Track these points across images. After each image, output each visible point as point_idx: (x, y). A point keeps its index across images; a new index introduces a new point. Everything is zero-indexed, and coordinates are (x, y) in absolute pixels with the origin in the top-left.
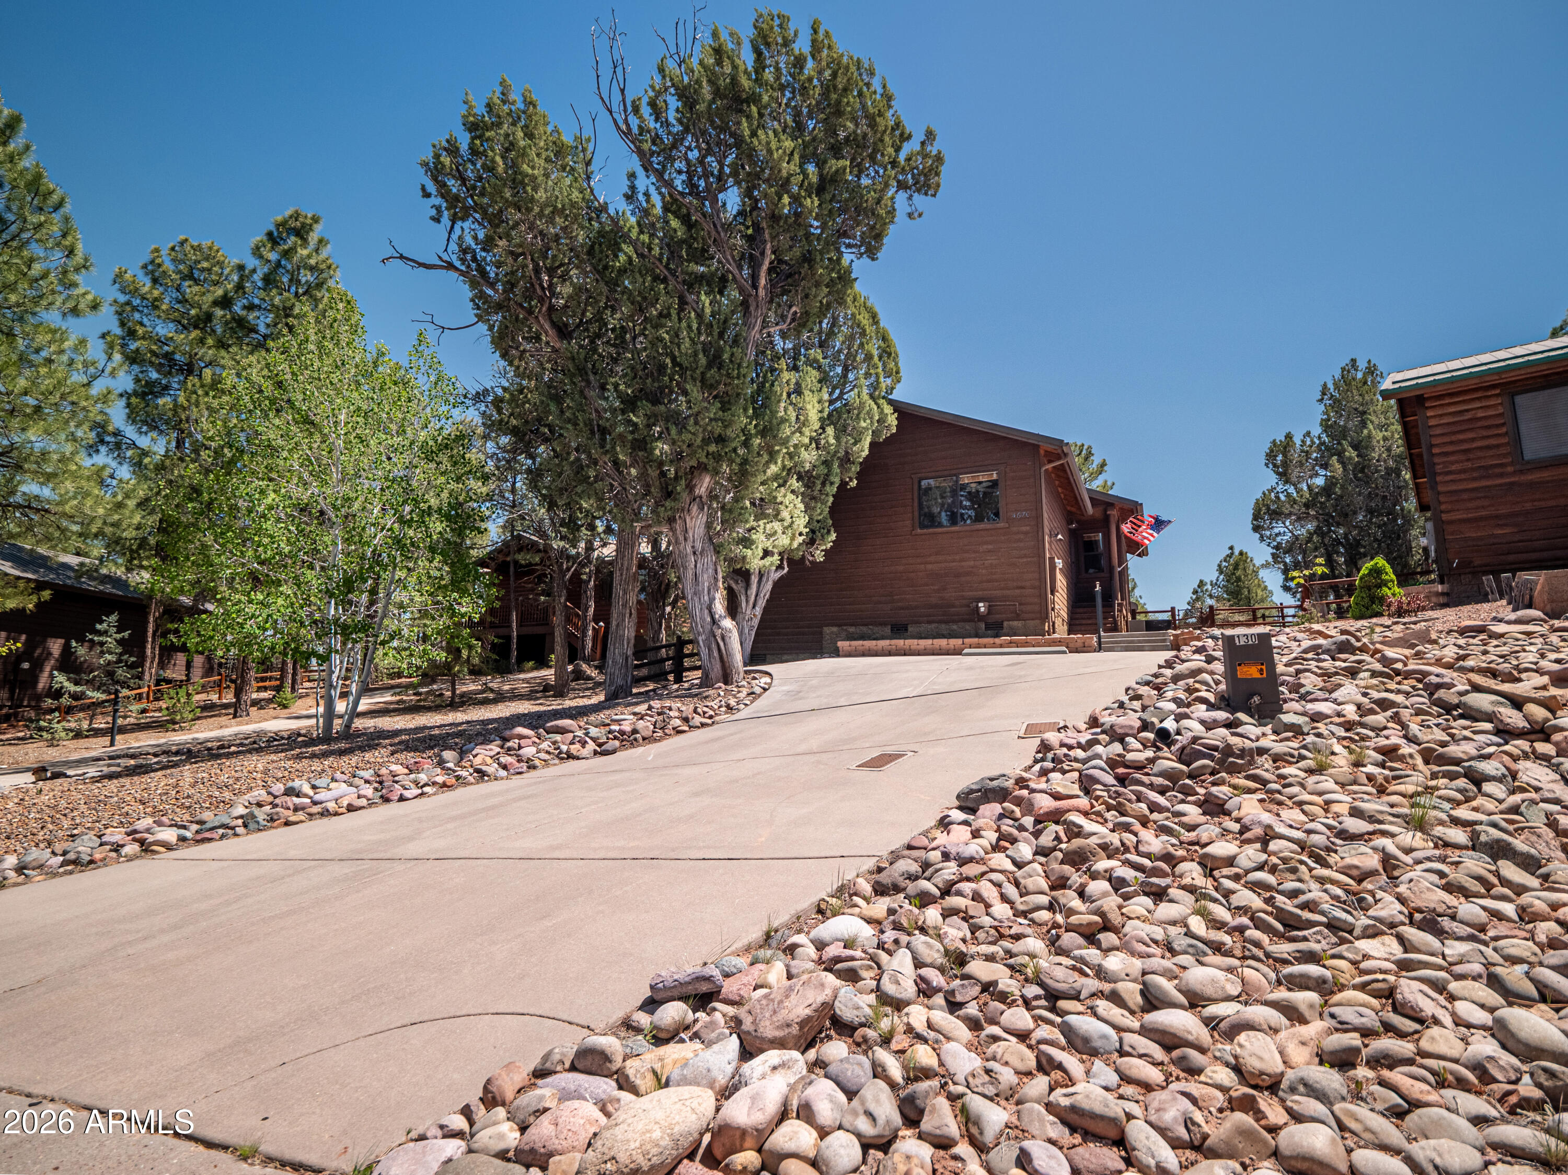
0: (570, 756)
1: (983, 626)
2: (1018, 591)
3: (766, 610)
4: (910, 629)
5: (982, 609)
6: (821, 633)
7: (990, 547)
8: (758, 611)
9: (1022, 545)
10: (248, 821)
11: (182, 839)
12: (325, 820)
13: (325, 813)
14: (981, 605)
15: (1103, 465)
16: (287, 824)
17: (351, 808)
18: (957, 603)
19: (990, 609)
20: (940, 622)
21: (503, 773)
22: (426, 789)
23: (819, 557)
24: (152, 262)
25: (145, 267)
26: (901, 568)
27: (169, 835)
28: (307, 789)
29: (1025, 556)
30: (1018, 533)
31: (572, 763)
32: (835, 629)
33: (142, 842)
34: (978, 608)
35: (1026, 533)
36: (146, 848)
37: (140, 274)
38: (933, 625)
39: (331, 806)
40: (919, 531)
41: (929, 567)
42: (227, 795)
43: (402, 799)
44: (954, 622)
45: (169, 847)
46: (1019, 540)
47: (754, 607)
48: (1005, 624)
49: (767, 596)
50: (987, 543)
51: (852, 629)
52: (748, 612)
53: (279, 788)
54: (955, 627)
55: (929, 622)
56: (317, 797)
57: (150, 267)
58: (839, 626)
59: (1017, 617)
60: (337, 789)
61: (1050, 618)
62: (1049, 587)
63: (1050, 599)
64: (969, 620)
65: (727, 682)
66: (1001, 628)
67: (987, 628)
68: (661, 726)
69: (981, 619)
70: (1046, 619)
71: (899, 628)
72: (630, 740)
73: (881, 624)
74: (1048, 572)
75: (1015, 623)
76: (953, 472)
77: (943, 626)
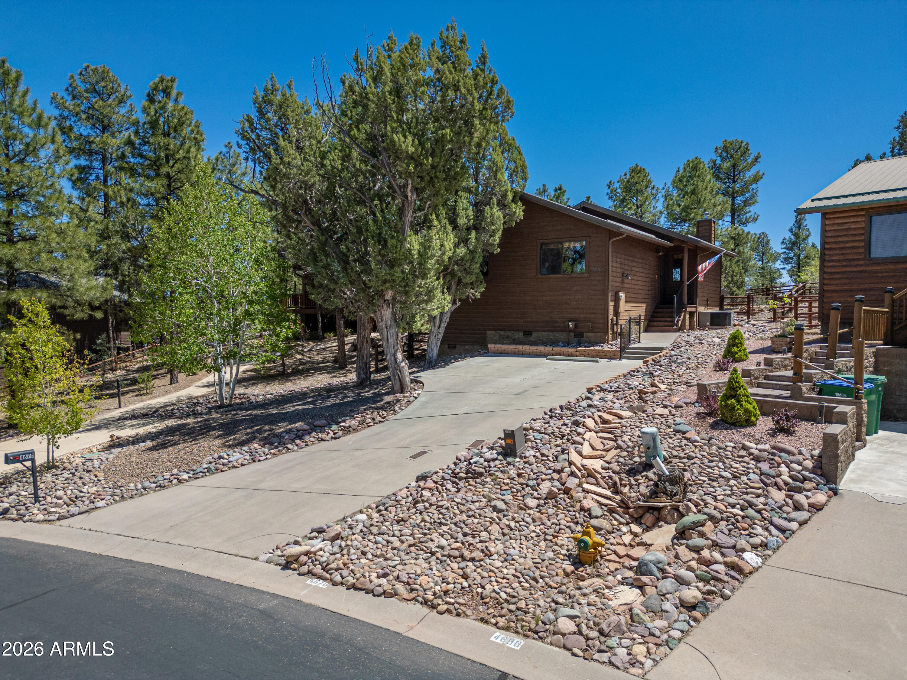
0: (322, 440)
1: (572, 334)
2: (593, 315)
3: (447, 328)
4: (533, 334)
5: (571, 326)
6: (485, 334)
7: (579, 288)
8: (442, 330)
9: (596, 288)
10: (209, 470)
11: (190, 477)
12: (234, 470)
13: (234, 467)
14: (570, 323)
15: (756, 159)
16: (222, 471)
17: (242, 465)
18: (559, 320)
19: (576, 326)
20: (550, 331)
21: (296, 448)
22: (268, 456)
23: (478, 295)
24: (71, 85)
25: (67, 90)
26: (529, 298)
27: (185, 476)
28: (226, 456)
29: (598, 295)
30: (594, 281)
31: (323, 442)
32: (493, 332)
33: (178, 479)
34: (569, 325)
35: (599, 280)
36: (180, 481)
37: (65, 95)
38: (546, 333)
39: (235, 464)
40: (540, 276)
41: (545, 298)
42: (198, 458)
43: (259, 461)
44: (557, 331)
45: (187, 481)
46: (595, 285)
47: (439, 327)
48: (585, 334)
49: (448, 320)
50: (577, 285)
51: (502, 333)
52: (435, 331)
53: (216, 456)
54: (557, 334)
55: (544, 331)
56: (230, 459)
57: (70, 89)
58: (496, 330)
59: (591, 331)
60: (236, 456)
61: (610, 332)
62: (611, 313)
63: (612, 319)
64: (565, 331)
65: (402, 392)
66: (583, 336)
67: (575, 336)
68: (362, 423)
69: (571, 331)
70: (607, 333)
71: (528, 334)
72: (347, 431)
73: (518, 331)
74: (611, 304)
75: (590, 334)
76: (560, 240)
77: (551, 334)
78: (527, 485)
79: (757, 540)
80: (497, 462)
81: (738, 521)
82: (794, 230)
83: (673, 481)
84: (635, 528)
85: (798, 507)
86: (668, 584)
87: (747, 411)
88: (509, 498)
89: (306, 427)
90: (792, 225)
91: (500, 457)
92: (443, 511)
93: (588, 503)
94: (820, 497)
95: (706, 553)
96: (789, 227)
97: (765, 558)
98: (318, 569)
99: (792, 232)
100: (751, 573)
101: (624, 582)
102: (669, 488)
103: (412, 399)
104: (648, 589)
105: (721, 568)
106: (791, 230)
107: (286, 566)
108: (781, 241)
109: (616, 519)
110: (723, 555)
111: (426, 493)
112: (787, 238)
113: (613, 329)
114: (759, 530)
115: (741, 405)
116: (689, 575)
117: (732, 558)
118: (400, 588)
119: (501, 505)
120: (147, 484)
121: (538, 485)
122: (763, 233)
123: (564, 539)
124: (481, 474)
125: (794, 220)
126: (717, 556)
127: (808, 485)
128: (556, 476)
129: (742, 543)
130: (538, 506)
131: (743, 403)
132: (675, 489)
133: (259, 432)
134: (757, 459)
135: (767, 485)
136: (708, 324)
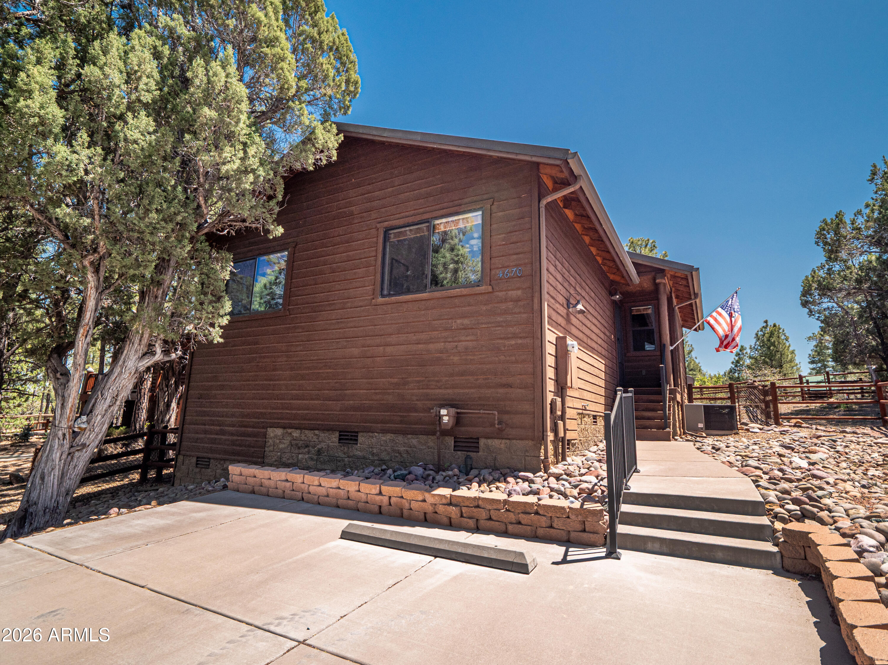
1: (450, 441)
2: (501, 391)
4: (361, 439)
5: (446, 419)
6: (265, 435)
7: (466, 321)
9: (509, 318)
14: (443, 412)
18: (419, 404)
19: (458, 420)
20: (397, 432)
26: (355, 351)
29: (515, 336)
30: (506, 300)
32: (279, 432)
34: (440, 418)
35: (517, 300)
38: (389, 436)
40: (380, 300)
41: (389, 349)
44: (415, 433)
46: (506, 312)
48: (482, 442)
50: (463, 316)
51: (296, 433)
54: (414, 441)
55: (384, 431)
58: (284, 428)
59: (499, 435)
61: (551, 436)
62: (550, 386)
63: (553, 404)
64: (433, 433)
66: (476, 449)
67: (456, 448)
69: (445, 433)
70: (540, 441)
71: (349, 437)
73: (332, 429)
74: (550, 363)
75: (496, 443)
76: (426, 216)
77: (400, 439)
113: (555, 430)
136: (701, 425)
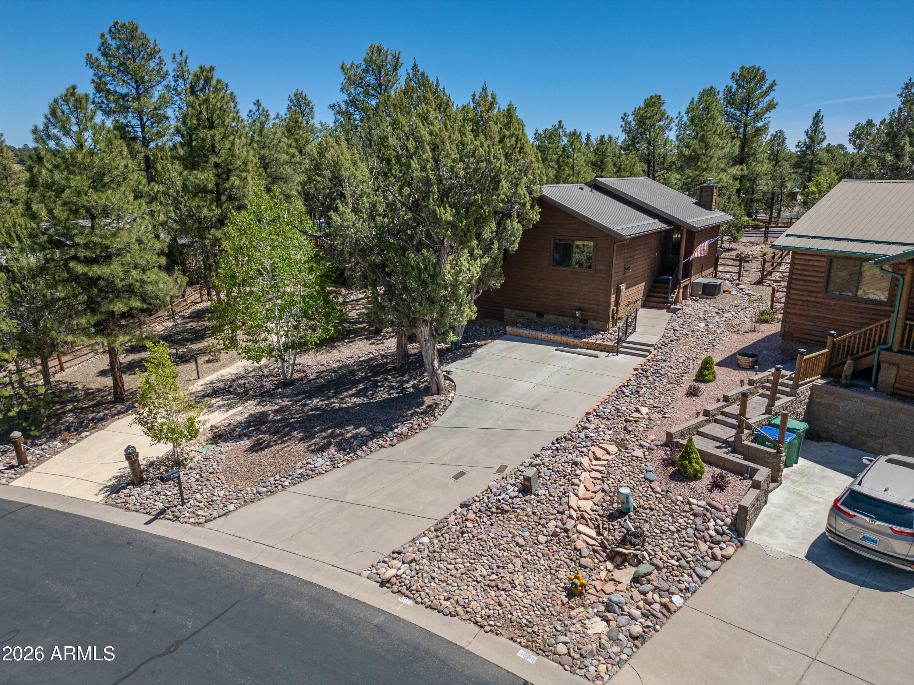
0: (382, 446)
1: (578, 321)
2: (596, 307)
4: (545, 316)
5: (578, 314)
6: (503, 310)
7: (585, 281)
10: (302, 475)
11: (290, 483)
12: (321, 476)
13: (320, 474)
14: (577, 312)
15: (771, 87)
16: (312, 477)
17: (326, 471)
18: (568, 307)
19: (582, 314)
20: (559, 315)
21: (364, 455)
22: (344, 463)
23: (498, 285)
26: (542, 285)
27: (286, 482)
28: (312, 463)
29: (602, 290)
30: (600, 277)
31: (383, 449)
33: (281, 485)
34: (576, 314)
35: (603, 278)
36: (283, 487)
39: (320, 470)
40: (552, 267)
41: (556, 286)
43: (338, 467)
44: (566, 316)
45: (288, 487)
48: (589, 322)
51: (518, 312)
53: (304, 462)
54: (565, 319)
55: (555, 315)
56: (316, 465)
58: (512, 309)
60: (320, 461)
61: (611, 320)
62: (613, 304)
63: (613, 309)
64: (573, 317)
65: (438, 393)
66: (587, 323)
67: (580, 322)
68: (411, 429)
69: (577, 318)
70: (608, 322)
71: (540, 315)
72: (401, 437)
73: (532, 311)
74: (613, 296)
75: (593, 321)
76: (572, 238)
77: (560, 317)
78: (539, 524)
79: (682, 586)
80: (518, 499)
81: (673, 570)
82: (810, 133)
83: (636, 536)
84: (610, 566)
85: (714, 558)
86: (623, 620)
87: (695, 470)
88: (526, 534)
89: (368, 433)
90: (808, 127)
91: (520, 495)
92: (482, 543)
93: (580, 544)
94: (730, 550)
95: (650, 596)
96: (805, 129)
97: (686, 599)
98: (404, 589)
99: (807, 135)
100: (675, 611)
101: (597, 614)
102: (633, 540)
103: (448, 403)
104: (611, 623)
105: (657, 606)
106: (807, 133)
107: (383, 584)
108: (796, 144)
109: (597, 558)
110: (661, 596)
111: (469, 524)
112: (802, 140)
113: (613, 316)
114: (686, 577)
115: (692, 466)
116: (637, 613)
117: (666, 600)
118: (459, 609)
119: (521, 541)
120: (260, 489)
121: (547, 523)
122: (780, 131)
123: (562, 574)
124: (507, 511)
125: (812, 122)
126: (656, 597)
127: (726, 538)
128: (559, 516)
129: (674, 589)
130: (546, 542)
131: (694, 464)
132: (637, 541)
133: (332, 435)
134: (695, 515)
135: (697, 538)
136: (700, 293)
